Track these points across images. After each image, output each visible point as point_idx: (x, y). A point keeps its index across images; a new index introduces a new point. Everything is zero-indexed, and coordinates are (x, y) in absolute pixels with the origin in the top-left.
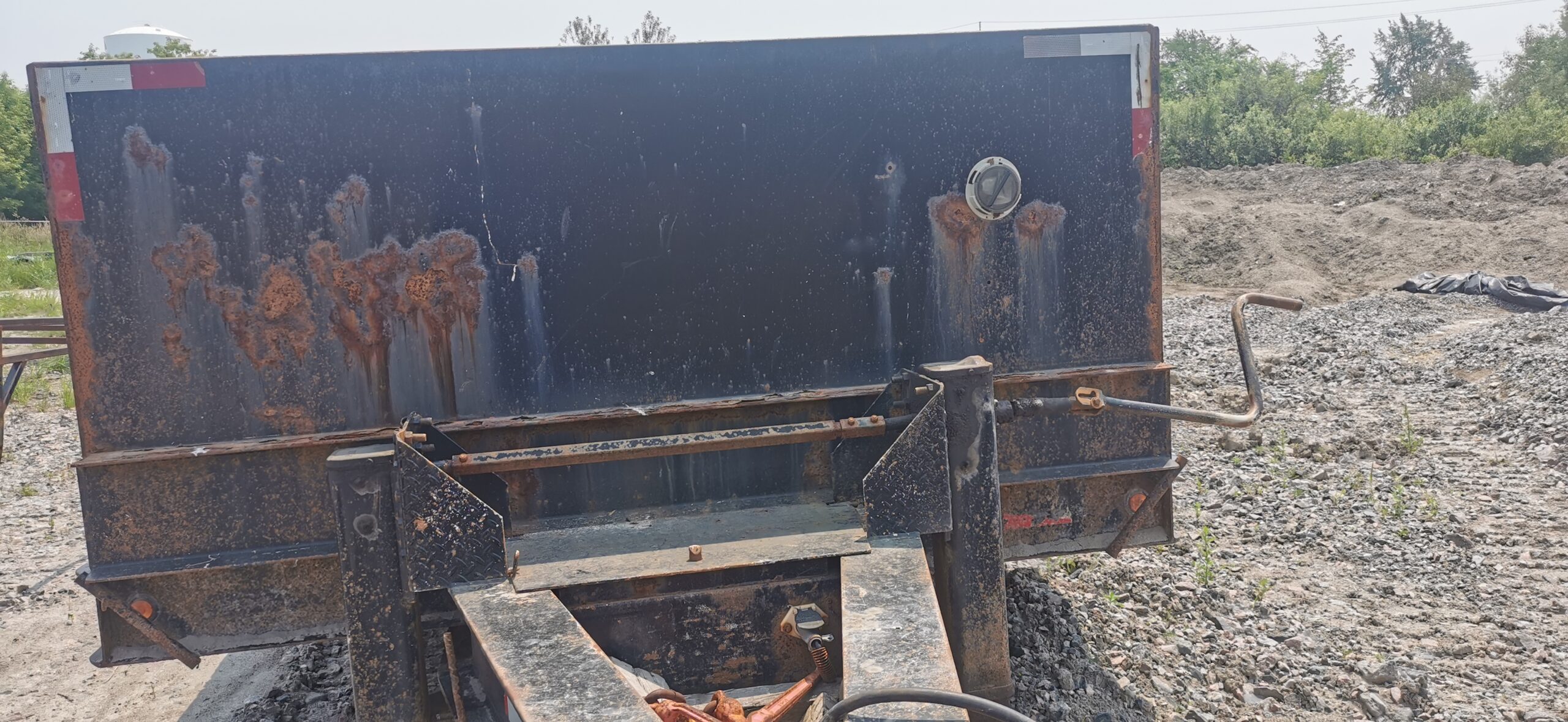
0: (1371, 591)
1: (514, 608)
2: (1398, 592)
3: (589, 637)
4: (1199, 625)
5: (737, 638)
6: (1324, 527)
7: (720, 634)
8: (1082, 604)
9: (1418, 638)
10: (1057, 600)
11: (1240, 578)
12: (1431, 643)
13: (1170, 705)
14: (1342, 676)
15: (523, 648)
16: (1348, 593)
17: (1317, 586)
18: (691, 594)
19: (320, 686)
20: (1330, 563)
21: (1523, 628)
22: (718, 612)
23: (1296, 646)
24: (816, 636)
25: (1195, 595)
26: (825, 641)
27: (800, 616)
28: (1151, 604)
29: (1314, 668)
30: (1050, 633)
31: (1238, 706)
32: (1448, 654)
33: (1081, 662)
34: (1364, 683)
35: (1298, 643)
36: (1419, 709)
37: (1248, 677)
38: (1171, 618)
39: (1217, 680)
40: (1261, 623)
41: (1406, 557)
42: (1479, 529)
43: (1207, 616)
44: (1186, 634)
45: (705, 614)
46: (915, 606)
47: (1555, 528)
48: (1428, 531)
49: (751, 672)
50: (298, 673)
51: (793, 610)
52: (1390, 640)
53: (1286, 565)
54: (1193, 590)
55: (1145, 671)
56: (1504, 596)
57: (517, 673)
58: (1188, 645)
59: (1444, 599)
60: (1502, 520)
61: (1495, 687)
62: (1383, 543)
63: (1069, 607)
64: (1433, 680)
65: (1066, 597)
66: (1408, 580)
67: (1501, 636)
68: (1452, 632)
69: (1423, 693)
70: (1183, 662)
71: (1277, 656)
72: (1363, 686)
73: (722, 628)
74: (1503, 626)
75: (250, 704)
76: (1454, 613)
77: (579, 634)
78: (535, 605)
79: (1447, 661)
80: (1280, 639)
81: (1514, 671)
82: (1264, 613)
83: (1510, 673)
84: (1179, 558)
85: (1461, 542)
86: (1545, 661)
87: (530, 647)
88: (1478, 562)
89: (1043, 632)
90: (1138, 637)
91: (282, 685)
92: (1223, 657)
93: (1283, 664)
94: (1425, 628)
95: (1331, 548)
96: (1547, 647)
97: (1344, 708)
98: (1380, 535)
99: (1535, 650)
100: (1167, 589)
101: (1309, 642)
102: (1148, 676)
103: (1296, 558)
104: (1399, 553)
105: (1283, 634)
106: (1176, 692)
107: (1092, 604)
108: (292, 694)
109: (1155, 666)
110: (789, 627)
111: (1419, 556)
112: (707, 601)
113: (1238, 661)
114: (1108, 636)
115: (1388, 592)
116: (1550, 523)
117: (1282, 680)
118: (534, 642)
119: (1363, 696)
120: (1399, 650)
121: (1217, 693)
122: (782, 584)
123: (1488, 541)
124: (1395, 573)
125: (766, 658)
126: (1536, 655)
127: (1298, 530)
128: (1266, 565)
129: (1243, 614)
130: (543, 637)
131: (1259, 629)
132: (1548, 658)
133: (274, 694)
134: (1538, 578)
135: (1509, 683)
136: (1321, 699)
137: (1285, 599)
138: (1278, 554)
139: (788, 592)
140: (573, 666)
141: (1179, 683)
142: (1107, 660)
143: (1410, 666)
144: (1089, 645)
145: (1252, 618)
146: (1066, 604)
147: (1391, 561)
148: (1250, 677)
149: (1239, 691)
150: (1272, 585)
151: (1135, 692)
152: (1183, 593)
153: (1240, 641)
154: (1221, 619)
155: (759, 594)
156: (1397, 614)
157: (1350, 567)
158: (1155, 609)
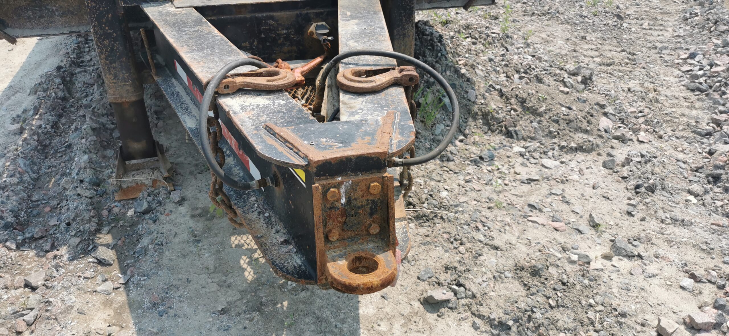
0: (576, 38)
1: (175, 15)
2: (588, 38)
3: (214, 28)
4: (499, 49)
5: (287, 37)
6: (561, 9)
7: (279, 35)
8: (448, 37)
9: (593, 57)
10: (437, 35)
11: (519, 31)
12: (598, 60)
13: (482, 82)
14: (558, 71)
15: (181, 31)
16: (566, 38)
17: (553, 35)
18: (264, 15)
19: (82, 66)
20: (560, 25)
21: (638, 55)
22: (278, 24)
23: (540, 59)
24: (325, 37)
25: (499, 36)
26: (329, 40)
27: (318, 28)
28: (479, 40)
29: (546, 68)
30: (432, 49)
31: (511, 83)
32: (604, 65)
33: (445, 62)
34: (566, 75)
35: (541, 58)
36: (588, 85)
37: (517, 72)
38: (487, 46)
39: (504, 73)
40: (526, 50)
41: (594, 23)
42: (628, 12)
43: (503, 46)
44: (493, 53)
45: (271, 25)
46: (374, 20)
47: (661, 13)
48: (606, 12)
49: (294, 54)
50: (69, 59)
51: (314, 25)
52: (580, 58)
53: (541, 26)
54: (498, 34)
55: (473, 67)
56: (633, 41)
57: (179, 41)
58: (493, 57)
59: (607, 42)
60: (639, 9)
61: (621, 78)
62: (585, 17)
63: (442, 38)
64: (596, 75)
65: (441, 34)
66: (593, 33)
67: (628, 58)
68: (608, 56)
69: (590, 79)
70: (490, 65)
71: (531, 63)
72: (566, 76)
73: (280, 32)
74: (630, 53)
75: (47, 72)
76: (610, 48)
77: (209, 26)
78: (186, 14)
79: (603, 67)
80: (533, 56)
81: (630, 72)
82: (528, 45)
83: (628, 73)
84: (494, 21)
85: (619, 17)
86: (644, 68)
87: (185, 31)
88: (625, 27)
89: (429, 49)
90: (472, 53)
91: (63, 64)
92: (507, 63)
93: (533, 66)
94: (597, 53)
95: (562, 18)
96: (646, 63)
97: (556, 85)
98: (585, 14)
99: (641, 63)
100: (487, 33)
101: (546, 58)
102: (474, 69)
103: (546, 22)
104: (591, 21)
105: (535, 54)
106: (485, 76)
107: (452, 37)
108: (68, 69)
109: (478, 66)
110: (312, 33)
111: (600, 23)
112: (272, 18)
113: (514, 65)
114: (458, 52)
115: (584, 38)
116: (660, 11)
117: (531, 73)
118: (187, 29)
119: (565, 80)
120: (584, 62)
121: (502, 77)
122: (309, 11)
123: (631, 17)
124: (588, 30)
125: (301, 48)
126: (641, 66)
127: (549, 10)
128: (532, 25)
129: (519, 46)
130: (190, 27)
131: (525, 52)
132: (645, 67)
133: (59, 68)
134: (649, 34)
135: (627, 77)
136: (547, 81)
137: (538, 40)
138: (538, 21)
139: (312, 16)
140: (207, 39)
141: (487, 73)
142: (457, 62)
143: (587, 69)
144: (450, 55)
145: (522, 47)
146: (441, 37)
147: (587, 25)
148: (518, 72)
149: (512, 77)
150: (533, 34)
151: (468, 75)
152: (494, 35)
153: (516, 57)
154: (509, 47)
155: (297, 16)
156: (586, 48)
157: (569, 27)
158: (480, 42)
